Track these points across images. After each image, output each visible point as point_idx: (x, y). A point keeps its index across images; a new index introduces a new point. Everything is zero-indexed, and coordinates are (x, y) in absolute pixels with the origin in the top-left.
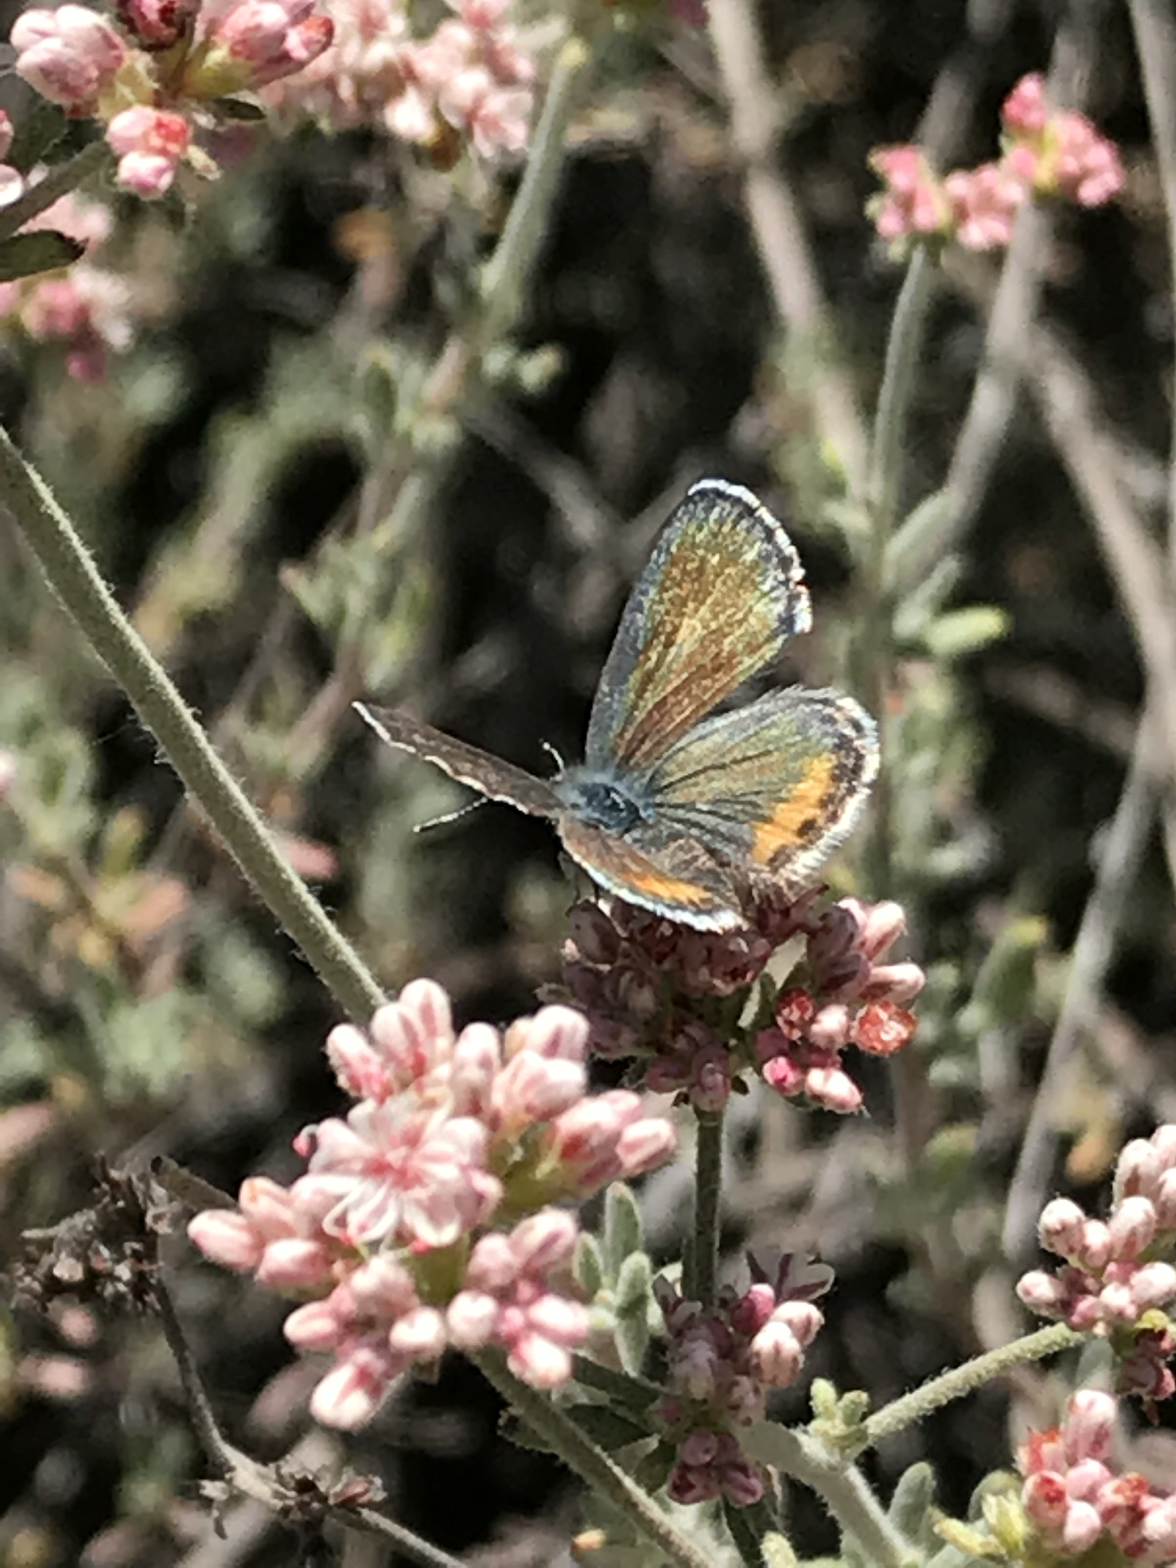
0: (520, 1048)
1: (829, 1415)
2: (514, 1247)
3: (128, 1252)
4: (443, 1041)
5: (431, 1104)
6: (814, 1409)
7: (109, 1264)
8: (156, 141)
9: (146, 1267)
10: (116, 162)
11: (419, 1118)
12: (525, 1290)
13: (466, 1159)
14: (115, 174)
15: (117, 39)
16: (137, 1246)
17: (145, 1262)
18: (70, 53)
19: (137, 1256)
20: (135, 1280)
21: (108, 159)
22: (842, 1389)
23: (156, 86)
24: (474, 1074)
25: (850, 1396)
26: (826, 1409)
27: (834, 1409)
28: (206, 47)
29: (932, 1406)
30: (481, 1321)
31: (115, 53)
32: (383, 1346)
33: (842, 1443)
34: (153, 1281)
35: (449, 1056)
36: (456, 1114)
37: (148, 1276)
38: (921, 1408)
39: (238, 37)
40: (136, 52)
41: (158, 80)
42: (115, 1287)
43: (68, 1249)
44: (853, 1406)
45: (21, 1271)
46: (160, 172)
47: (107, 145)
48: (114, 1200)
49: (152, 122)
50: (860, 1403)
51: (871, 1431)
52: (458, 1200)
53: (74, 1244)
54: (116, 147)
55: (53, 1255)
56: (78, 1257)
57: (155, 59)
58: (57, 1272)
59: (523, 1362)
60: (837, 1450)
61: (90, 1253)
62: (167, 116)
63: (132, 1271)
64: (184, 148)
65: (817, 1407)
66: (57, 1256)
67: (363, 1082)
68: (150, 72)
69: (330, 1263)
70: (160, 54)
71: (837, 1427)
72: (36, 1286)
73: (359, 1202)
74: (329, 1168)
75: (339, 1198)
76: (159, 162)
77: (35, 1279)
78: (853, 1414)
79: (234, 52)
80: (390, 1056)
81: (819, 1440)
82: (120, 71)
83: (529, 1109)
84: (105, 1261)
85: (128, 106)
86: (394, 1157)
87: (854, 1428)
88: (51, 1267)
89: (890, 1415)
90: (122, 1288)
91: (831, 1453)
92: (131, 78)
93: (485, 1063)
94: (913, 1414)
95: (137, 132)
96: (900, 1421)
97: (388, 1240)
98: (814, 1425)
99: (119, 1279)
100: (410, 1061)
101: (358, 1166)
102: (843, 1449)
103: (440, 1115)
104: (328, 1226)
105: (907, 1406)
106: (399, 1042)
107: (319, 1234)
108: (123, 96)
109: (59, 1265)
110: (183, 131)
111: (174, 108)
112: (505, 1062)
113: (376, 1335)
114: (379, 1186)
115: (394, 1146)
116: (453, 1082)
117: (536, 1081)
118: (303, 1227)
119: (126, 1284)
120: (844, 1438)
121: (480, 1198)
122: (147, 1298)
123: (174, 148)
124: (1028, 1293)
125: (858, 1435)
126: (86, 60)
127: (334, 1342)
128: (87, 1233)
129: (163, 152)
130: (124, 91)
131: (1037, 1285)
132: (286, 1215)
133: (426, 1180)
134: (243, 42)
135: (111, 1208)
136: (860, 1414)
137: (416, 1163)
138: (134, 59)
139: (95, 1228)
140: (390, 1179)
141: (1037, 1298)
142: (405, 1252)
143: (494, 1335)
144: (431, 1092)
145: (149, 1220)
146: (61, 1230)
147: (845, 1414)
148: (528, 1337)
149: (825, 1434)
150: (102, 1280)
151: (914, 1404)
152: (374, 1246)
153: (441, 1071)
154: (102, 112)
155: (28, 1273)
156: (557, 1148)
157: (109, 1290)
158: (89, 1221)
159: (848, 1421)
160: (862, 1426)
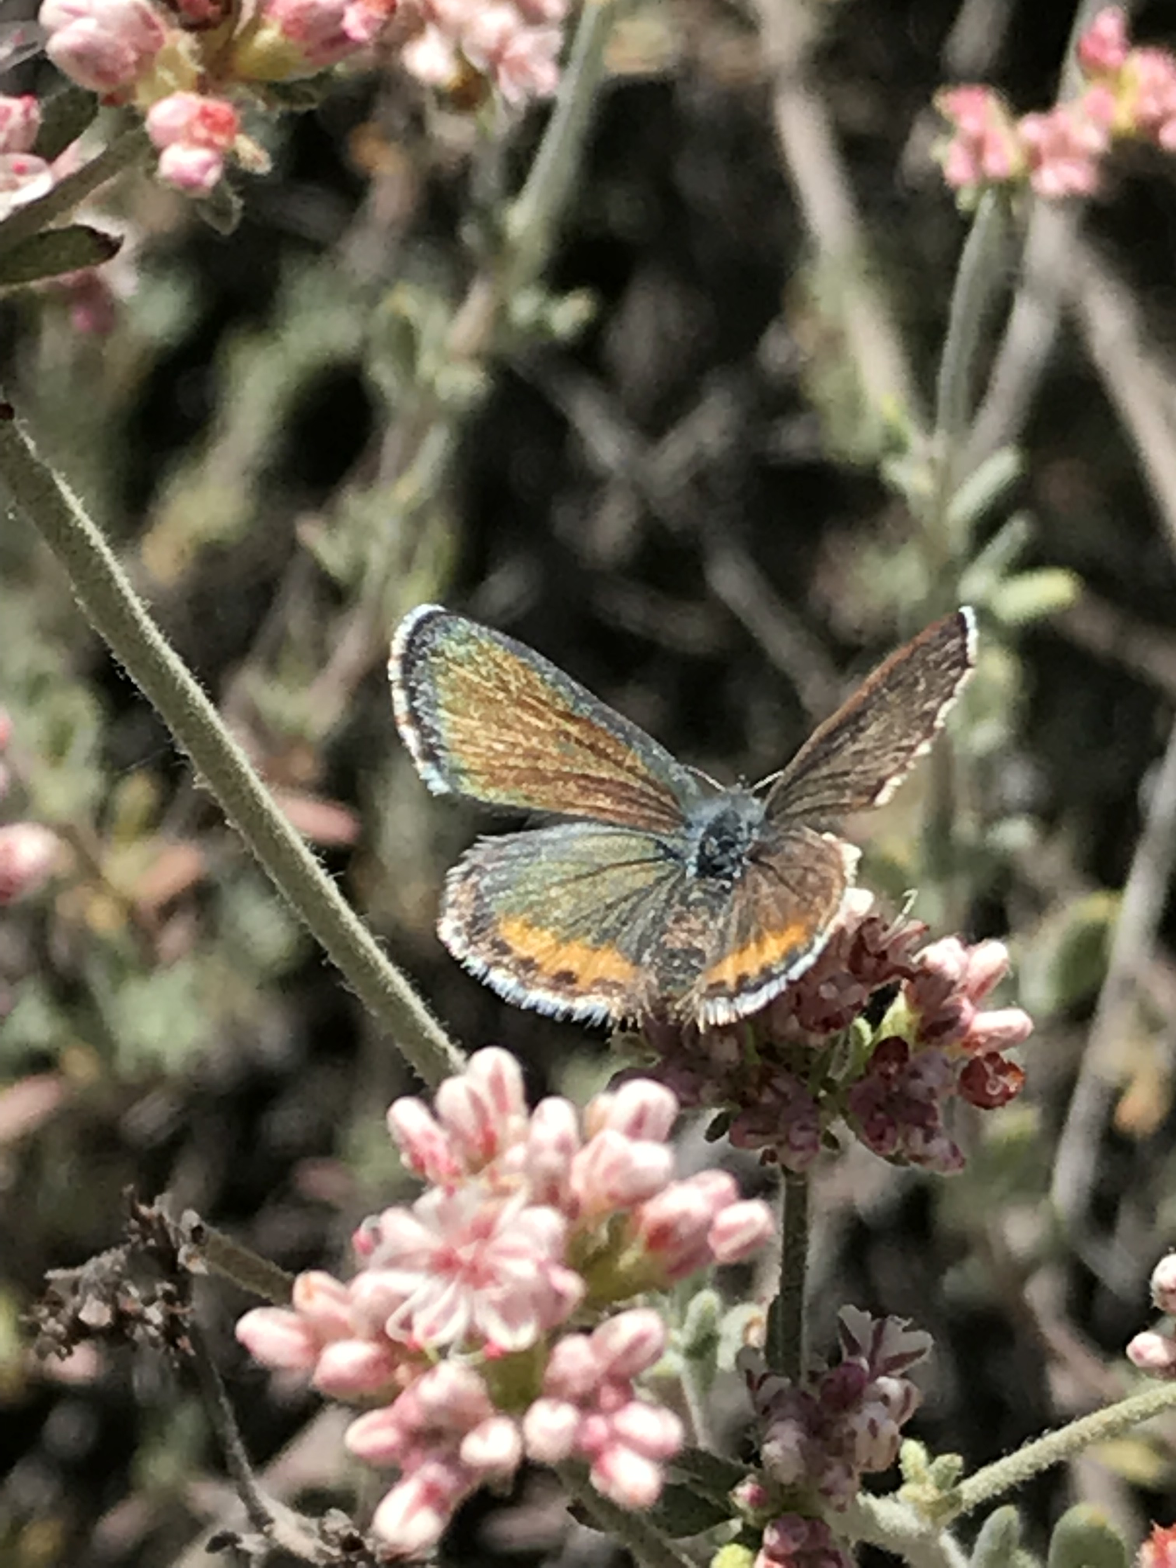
0: (600, 1127)
1: (920, 1480)
2: (597, 1350)
3: (160, 1293)
4: (516, 1120)
5: (504, 1192)
6: (903, 1472)
7: (139, 1306)
8: (201, 132)
9: (178, 1310)
10: (156, 154)
11: (490, 1207)
12: (609, 1397)
13: (544, 1254)
14: (155, 169)
15: (158, 19)
16: (168, 1286)
17: (178, 1304)
18: (107, 35)
19: (169, 1298)
20: (168, 1323)
21: (147, 150)
22: (933, 1453)
23: (200, 69)
24: (551, 1159)
25: (944, 1460)
26: (917, 1473)
27: (925, 1473)
28: (256, 25)
29: (1031, 1471)
30: (561, 1432)
31: (154, 34)
32: (452, 1460)
33: (935, 1510)
34: (187, 1325)
35: (523, 1136)
36: (534, 1202)
37: (181, 1319)
38: (1018, 1473)
39: (291, 17)
40: (178, 33)
41: (201, 62)
42: (145, 1331)
43: (96, 1292)
44: (946, 1471)
45: (45, 1312)
46: (207, 167)
47: (145, 135)
48: (145, 1239)
49: (196, 111)
50: (953, 1468)
51: (965, 1496)
52: (535, 1299)
53: (101, 1286)
54: (157, 139)
55: (78, 1298)
56: (105, 1300)
57: (199, 40)
58: (83, 1316)
59: (608, 1477)
60: (928, 1519)
61: (119, 1295)
62: (213, 104)
63: (163, 1313)
64: (232, 138)
65: (907, 1471)
66: (84, 1301)
67: (427, 1162)
68: (193, 53)
69: (393, 1367)
70: (204, 34)
71: (928, 1492)
72: (60, 1328)
73: (425, 1303)
74: (395, 1262)
75: (404, 1298)
76: (204, 155)
77: (59, 1321)
78: (947, 1477)
79: (285, 31)
80: (457, 1134)
81: (910, 1506)
82: (160, 53)
83: (612, 1196)
84: (134, 1301)
85: (168, 92)
86: (465, 1253)
87: (945, 1493)
88: (77, 1311)
89: (987, 1479)
90: (152, 1331)
91: (921, 1520)
92: (172, 61)
93: (565, 1148)
94: (1012, 1479)
95: (180, 121)
96: (997, 1486)
97: (459, 1342)
98: (905, 1491)
99: (148, 1322)
100: (479, 1140)
101: (424, 1261)
102: (935, 1516)
103: (514, 1204)
104: (392, 1328)
105: (1005, 1471)
106: (467, 1120)
107: (380, 1335)
108: (165, 83)
109: (86, 1307)
110: (230, 122)
111: (218, 92)
112: (585, 1141)
113: (445, 1448)
114: (448, 1283)
115: (467, 1242)
116: (528, 1168)
117: (618, 1166)
118: (364, 1328)
119: (157, 1327)
120: (937, 1503)
121: (559, 1297)
122: (179, 1342)
123: (221, 140)
124: (1139, 1355)
125: (951, 1501)
126: (124, 42)
127: (397, 1456)
128: (117, 1273)
129: (208, 144)
130: (165, 75)
131: (1150, 1348)
132: (344, 1313)
133: (501, 1278)
134: (297, 21)
135: (141, 1247)
136: (953, 1478)
137: (490, 1259)
138: (176, 41)
139: (123, 1267)
140: (459, 1275)
141: (1149, 1362)
142: (478, 1356)
143: (576, 1447)
144: (505, 1180)
145: (181, 1259)
146: (87, 1271)
147: (937, 1478)
148: (612, 1449)
149: (916, 1500)
150: (131, 1323)
151: (1012, 1469)
152: (443, 1351)
153: (515, 1154)
154: (141, 100)
155: (53, 1314)
156: (642, 1236)
157: (139, 1332)
158: (116, 1262)
159: (940, 1487)
160: (955, 1490)
